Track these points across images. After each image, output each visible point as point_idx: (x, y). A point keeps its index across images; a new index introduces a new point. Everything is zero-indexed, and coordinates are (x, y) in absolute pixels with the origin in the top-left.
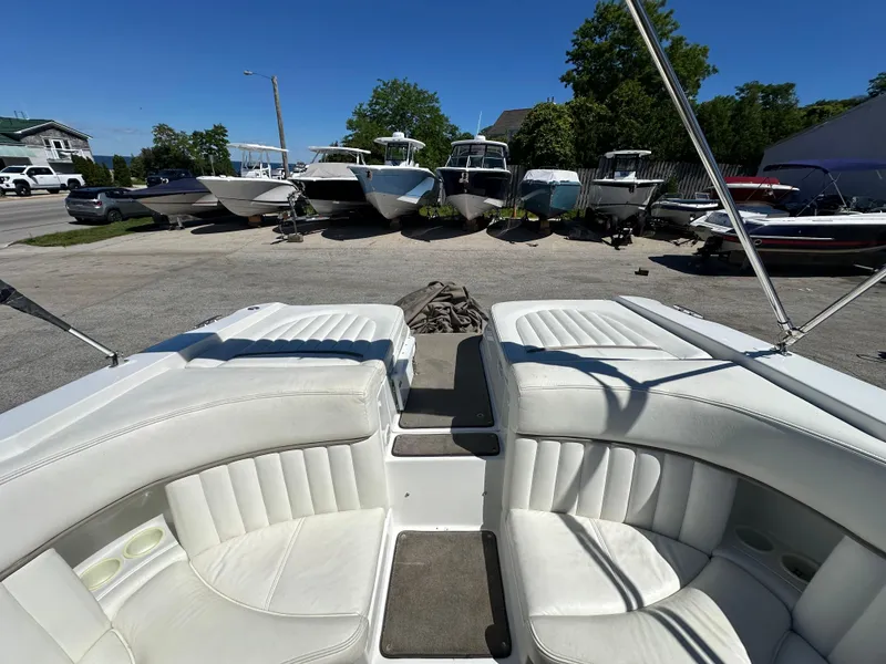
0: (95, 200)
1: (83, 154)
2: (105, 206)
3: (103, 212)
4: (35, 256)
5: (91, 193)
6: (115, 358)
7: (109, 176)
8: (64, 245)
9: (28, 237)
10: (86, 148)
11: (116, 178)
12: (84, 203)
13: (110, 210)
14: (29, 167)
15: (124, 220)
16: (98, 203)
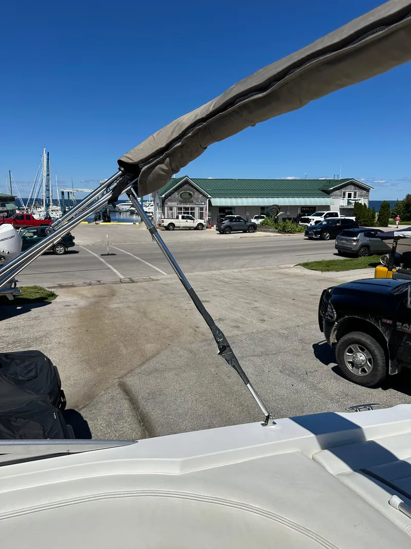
0: (355, 238)
1: (363, 201)
2: (360, 243)
3: (357, 248)
4: (304, 276)
5: (355, 232)
6: (268, 418)
7: (374, 217)
8: (322, 271)
9: (306, 261)
10: (367, 196)
11: (378, 220)
12: (347, 240)
13: (362, 246)
14: (326, 212)
15: (370, 255)
16: (357, 241)
